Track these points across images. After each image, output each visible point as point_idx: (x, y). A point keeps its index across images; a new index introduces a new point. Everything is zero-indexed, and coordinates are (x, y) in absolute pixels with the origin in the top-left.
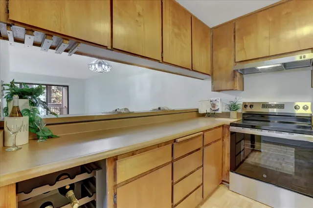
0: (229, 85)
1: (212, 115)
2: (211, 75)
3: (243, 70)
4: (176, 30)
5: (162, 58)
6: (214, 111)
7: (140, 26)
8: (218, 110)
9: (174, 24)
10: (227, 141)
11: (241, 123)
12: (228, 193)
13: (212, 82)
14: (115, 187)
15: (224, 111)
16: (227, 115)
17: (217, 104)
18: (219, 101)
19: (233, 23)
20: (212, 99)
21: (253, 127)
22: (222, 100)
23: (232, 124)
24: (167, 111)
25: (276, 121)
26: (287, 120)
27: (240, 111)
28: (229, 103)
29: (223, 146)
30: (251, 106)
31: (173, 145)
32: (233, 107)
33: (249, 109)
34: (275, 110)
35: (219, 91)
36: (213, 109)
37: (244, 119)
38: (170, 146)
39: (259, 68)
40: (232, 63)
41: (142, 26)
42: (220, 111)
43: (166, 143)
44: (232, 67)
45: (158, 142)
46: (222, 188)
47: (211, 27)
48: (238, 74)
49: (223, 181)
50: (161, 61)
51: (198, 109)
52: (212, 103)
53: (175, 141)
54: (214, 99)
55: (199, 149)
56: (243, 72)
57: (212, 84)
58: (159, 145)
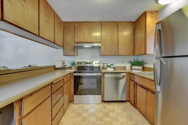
0: (72, 53)
1: (63, 68)
2: (63, 47)
3: (77, 46)
4: (47, 18)
5: (39, 33)
6: (64, 66)
7: (25, 9)
8: (66, 65)
9: (45, 14)
10: (72, 80)
11: (77, 71)
12: (74, 105)
13: (63, 51)
14: (21, 119)
15: (69, 66)
16: (71, 68)
17: (66, 62)
18: (67, 61)
19: (74, 23)
20: (63, 60)
21: (80, 72)
22: (68, 61)
23: (75, 72)
24: (37, 67)
25: (89, 69)
26: (92, 68)
27: (76, 66)
28: (71, 62)
29: (71, 83)
30: (81, 63)
31: (51, 85)
32: (73, 64)
33: (80, 65)
34: (88, 65)
35: (66, 56)
36: (64, 65)
37: (78, 69)
38: (50, 86)
39: (85, 46)
40: (73, 42)
41: (26, 9)
42: (67, 66)
43: (48, 85)
44: (73, 44)
45: (44, 85)
46: (71, 104)
47: (63, 21)
48: (76, 48)
49: (71, 101)
50: (38, 36)
51: (55, 66)
52: (63, 62)
53: (52, 83)
54: (64, 60)
55: (62, 87)
56: (77, 47)
57: (63, 52)
58: (45, 87)
